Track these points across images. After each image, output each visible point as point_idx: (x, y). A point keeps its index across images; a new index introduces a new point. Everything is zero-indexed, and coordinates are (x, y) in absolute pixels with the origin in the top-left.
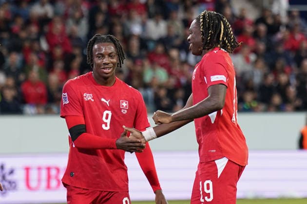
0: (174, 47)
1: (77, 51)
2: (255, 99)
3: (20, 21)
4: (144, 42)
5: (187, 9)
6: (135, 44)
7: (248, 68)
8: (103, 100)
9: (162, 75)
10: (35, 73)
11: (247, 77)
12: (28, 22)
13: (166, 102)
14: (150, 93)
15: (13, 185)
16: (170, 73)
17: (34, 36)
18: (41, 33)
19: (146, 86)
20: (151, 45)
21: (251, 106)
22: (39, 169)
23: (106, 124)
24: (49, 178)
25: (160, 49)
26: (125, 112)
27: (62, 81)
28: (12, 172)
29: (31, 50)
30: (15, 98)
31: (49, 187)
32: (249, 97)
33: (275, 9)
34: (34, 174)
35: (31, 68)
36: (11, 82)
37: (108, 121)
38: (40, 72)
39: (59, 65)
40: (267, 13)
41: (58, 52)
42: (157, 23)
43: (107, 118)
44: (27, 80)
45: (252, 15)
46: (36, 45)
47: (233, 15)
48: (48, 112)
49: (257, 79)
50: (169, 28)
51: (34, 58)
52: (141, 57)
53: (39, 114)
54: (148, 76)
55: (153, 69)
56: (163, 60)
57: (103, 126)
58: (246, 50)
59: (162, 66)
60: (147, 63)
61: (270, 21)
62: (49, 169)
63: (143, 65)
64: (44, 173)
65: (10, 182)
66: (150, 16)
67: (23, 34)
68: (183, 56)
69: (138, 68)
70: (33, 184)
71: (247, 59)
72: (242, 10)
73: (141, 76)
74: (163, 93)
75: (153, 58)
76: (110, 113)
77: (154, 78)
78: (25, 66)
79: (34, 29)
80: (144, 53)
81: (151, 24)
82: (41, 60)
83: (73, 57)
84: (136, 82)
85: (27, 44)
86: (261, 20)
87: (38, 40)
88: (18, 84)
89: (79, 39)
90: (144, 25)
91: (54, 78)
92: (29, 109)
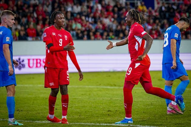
0: (83, 15)
1: (47, 17)
2: (113, 35)
3: (26, 6)
4: (72, 14)
5: (88, 2)
6: (69, 14)
7: (111, 23)
8: (59, 35)
9: (79, 26)
10: (32, 25)
11: (110, 27)
12: (29, 6)
13: (80, 35)
14: (75, 33)
15: (24, 66)
16: (82, 26)
17: (31, 11)
18: (34, 10)
19: (73, 30)
20: (75, 15)
21: (112, 37)
22: (33, 60)
23: (60, 44)
24: (37, 63)
25: (78, 16)
26: (66, 39)
27: (42, 28)
28: (23, 61)
29: (30, 16)
30: (24, 34)
31: (37, 67)
32: (111, 34)
33: (121, 2)
34: (31, 62)
35: (30, 23)
36: (23, 28)
37: (61, 43)
38: (33, 25)
39: (41, 23)
40: (118, 3)
41: (41, 17)
42: (77, 7)
43: (61, 42)
44: (29, 28)
45: (112, 4)
46: (32, 15)
47: (105, 4)
48: (37, 40)
49: (114, 28)
50: (82, 9)
51: (31, 19)
52: (71, 19)
53: (33, 40)
54: (74, 26)
55: (76, 24)
56: (79, 21)
57: (60, 45)
58: (110, 17)
59: (79, 23)
60: (73, 22)
61: (119, 6)
62: (37, 60)
63: (72, 22)
64: (35, 61)
65: (22, 65)
66: (75, 4)
67: (27, 11)
68: (87, 19)
69: (70, 23)
70: (31, 65)
71: (111, 20)
72: (109, 2)
73: (71, 26)
74: (79, 32)
75: (76, 20)
76: (61, 40)
77: (76, 27)
78: (28, 22)
79: (31, 9)
80: (72, 18)
81: (75, 7)
82: (34, 20)
83: (46, 19)
84: (69, 29)
85: (29, 14)
86: (116, 6)
87: (33, 13)
88: (25, 29)
89: (48, 13)
90: (72, 8)
91: (39, 27)
92: (29, 39)
